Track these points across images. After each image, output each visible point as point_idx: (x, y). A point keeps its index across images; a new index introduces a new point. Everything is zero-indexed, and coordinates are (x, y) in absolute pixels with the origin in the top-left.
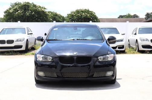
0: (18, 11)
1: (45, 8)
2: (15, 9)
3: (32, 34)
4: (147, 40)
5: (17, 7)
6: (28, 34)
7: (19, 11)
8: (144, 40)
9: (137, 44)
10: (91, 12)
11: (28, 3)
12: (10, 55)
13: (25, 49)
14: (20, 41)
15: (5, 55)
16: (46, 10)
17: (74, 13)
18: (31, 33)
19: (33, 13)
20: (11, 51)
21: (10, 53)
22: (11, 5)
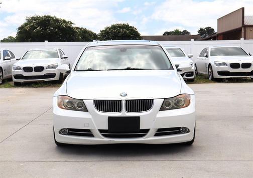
0: (36, 28)
1: (72, 22)
2: (32, 26)
3: (67, 58)
4: (225, 64)
5: (34, 23)
6: (62, 58)
7: (38, 29)
8: (220, 64)
9: (210, 70)
10: (131, 27)
11: (49, 17)
12: (39, 87)
13: (58, 79)
14: (53, 67)
15: (33, 87)
16: (73, 26)
17: (110, 29)
18: (66, 56)
19: (56, 30)
20: (40, 82)
21: (40, 85)
22: (26, 19)
